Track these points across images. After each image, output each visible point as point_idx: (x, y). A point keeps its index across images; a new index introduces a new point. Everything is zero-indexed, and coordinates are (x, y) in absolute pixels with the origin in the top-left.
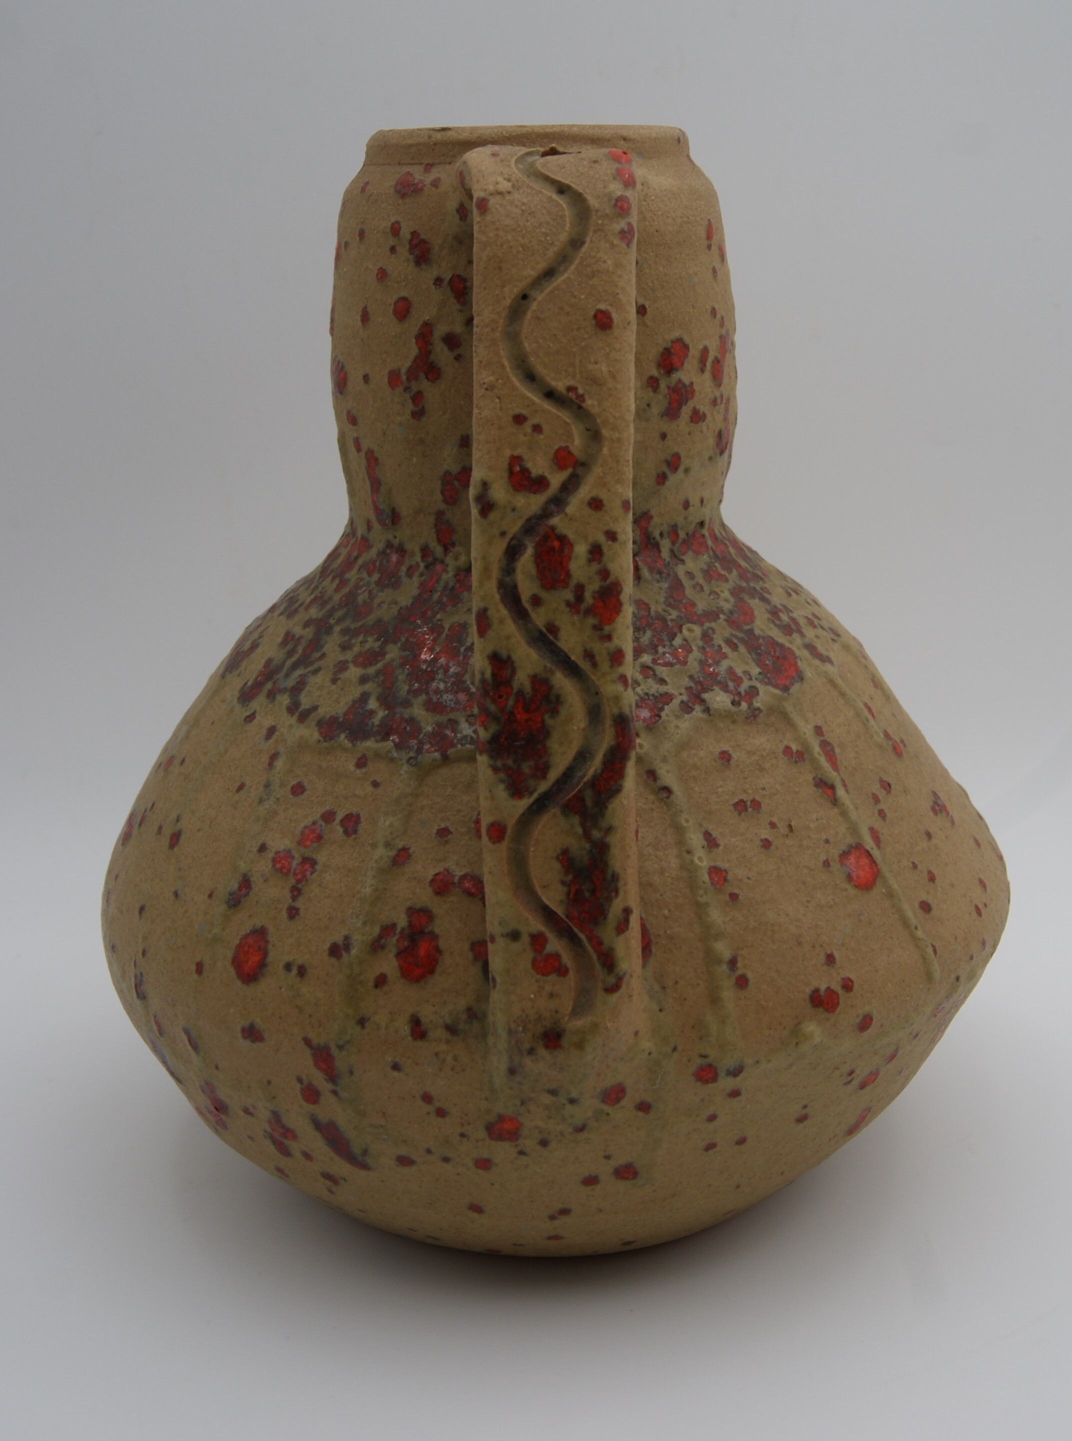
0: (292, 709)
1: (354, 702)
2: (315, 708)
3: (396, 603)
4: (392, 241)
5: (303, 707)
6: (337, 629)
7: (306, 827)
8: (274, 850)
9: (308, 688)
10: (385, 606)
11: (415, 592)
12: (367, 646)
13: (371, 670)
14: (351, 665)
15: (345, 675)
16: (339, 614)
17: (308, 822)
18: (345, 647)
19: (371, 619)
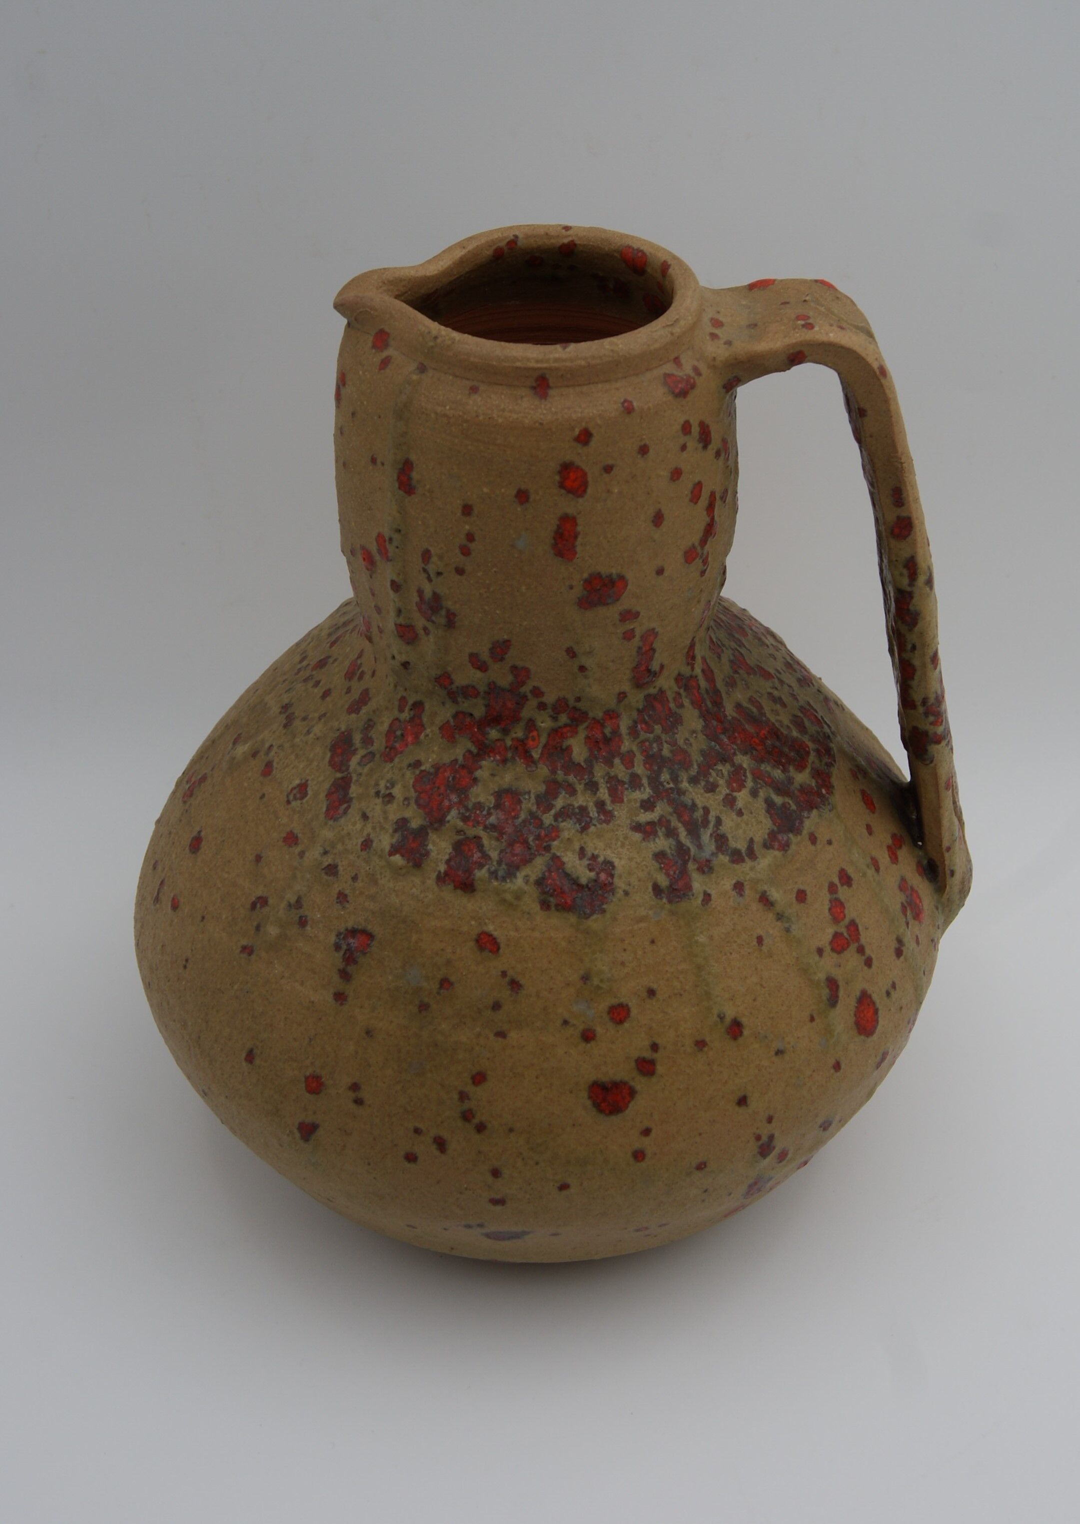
0: (737, 857)
1: (768, 811)
2: (751, 841)
3: (694, 732)
4: (682, 439)
5: (743, 850)
6: (685, 785)
7: (830, 909)
8: (827, 945)
9: (730, 836)
10: (692, 740)
11: (696, 713)
12: (726, 773)
13: (749, 783)
14: (735, 794)
15: (740, 804)
16: (665, 776)
17: (827, 906)
18: (712, 788)
19: (696, 758)
